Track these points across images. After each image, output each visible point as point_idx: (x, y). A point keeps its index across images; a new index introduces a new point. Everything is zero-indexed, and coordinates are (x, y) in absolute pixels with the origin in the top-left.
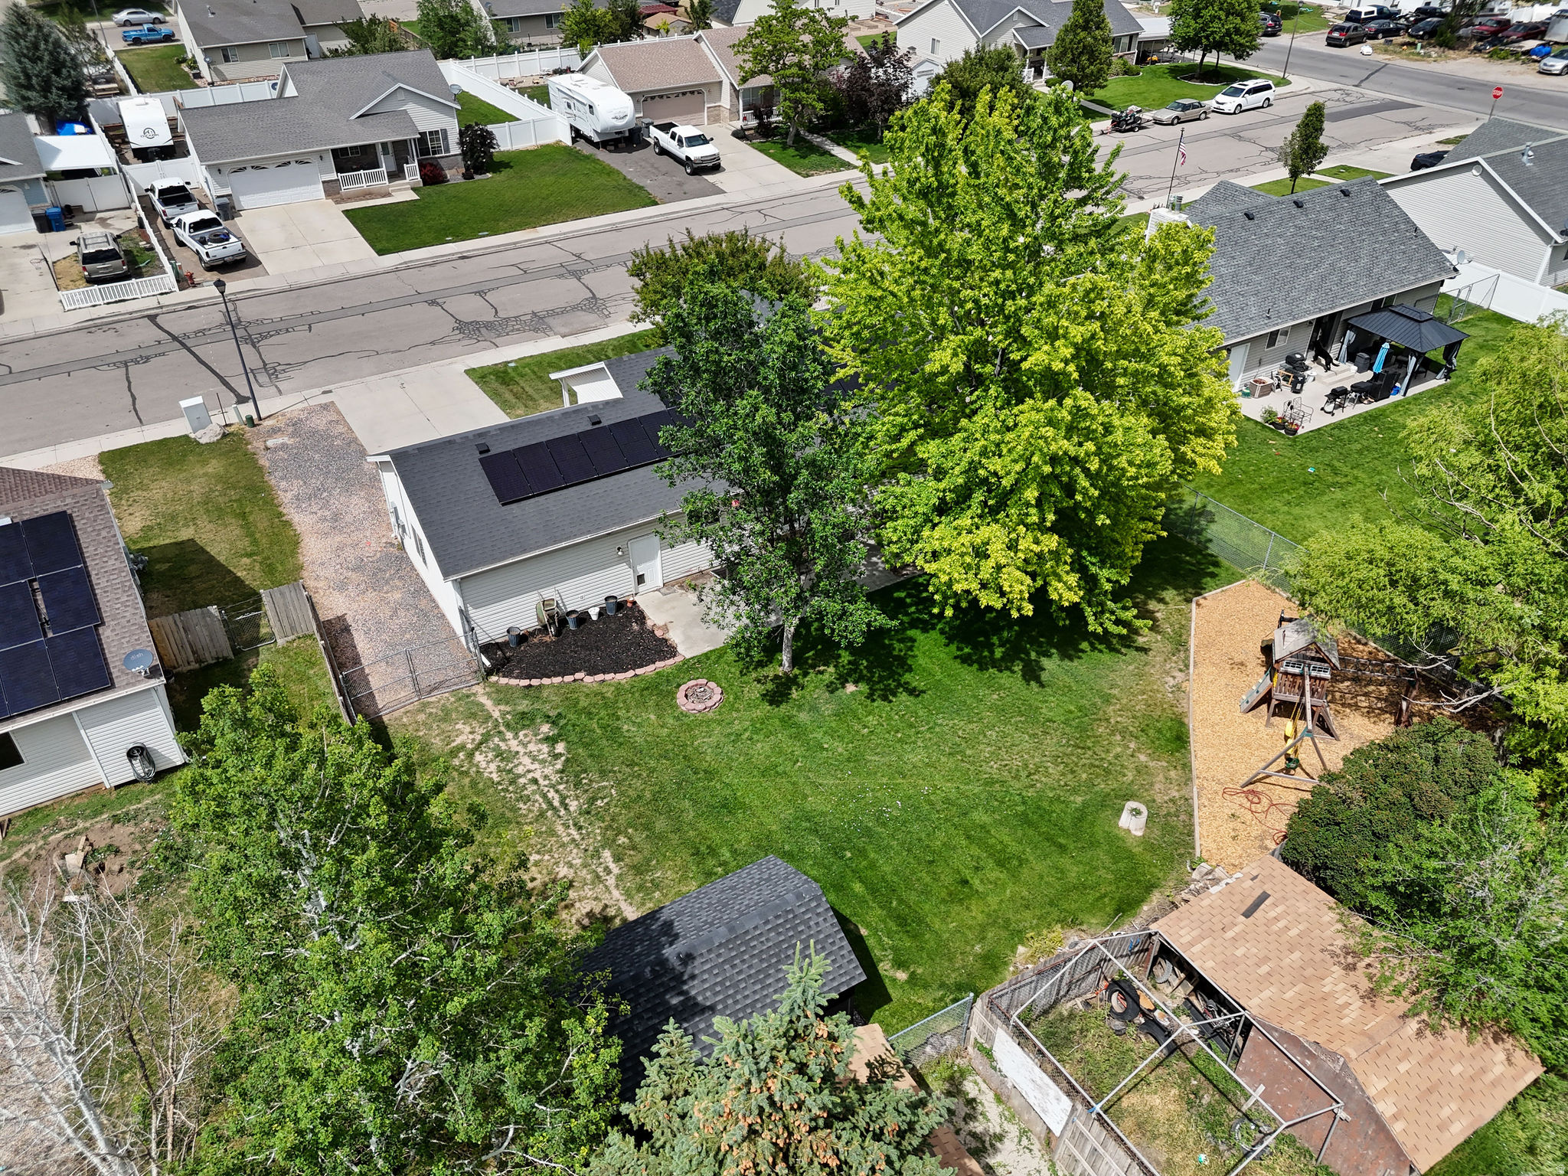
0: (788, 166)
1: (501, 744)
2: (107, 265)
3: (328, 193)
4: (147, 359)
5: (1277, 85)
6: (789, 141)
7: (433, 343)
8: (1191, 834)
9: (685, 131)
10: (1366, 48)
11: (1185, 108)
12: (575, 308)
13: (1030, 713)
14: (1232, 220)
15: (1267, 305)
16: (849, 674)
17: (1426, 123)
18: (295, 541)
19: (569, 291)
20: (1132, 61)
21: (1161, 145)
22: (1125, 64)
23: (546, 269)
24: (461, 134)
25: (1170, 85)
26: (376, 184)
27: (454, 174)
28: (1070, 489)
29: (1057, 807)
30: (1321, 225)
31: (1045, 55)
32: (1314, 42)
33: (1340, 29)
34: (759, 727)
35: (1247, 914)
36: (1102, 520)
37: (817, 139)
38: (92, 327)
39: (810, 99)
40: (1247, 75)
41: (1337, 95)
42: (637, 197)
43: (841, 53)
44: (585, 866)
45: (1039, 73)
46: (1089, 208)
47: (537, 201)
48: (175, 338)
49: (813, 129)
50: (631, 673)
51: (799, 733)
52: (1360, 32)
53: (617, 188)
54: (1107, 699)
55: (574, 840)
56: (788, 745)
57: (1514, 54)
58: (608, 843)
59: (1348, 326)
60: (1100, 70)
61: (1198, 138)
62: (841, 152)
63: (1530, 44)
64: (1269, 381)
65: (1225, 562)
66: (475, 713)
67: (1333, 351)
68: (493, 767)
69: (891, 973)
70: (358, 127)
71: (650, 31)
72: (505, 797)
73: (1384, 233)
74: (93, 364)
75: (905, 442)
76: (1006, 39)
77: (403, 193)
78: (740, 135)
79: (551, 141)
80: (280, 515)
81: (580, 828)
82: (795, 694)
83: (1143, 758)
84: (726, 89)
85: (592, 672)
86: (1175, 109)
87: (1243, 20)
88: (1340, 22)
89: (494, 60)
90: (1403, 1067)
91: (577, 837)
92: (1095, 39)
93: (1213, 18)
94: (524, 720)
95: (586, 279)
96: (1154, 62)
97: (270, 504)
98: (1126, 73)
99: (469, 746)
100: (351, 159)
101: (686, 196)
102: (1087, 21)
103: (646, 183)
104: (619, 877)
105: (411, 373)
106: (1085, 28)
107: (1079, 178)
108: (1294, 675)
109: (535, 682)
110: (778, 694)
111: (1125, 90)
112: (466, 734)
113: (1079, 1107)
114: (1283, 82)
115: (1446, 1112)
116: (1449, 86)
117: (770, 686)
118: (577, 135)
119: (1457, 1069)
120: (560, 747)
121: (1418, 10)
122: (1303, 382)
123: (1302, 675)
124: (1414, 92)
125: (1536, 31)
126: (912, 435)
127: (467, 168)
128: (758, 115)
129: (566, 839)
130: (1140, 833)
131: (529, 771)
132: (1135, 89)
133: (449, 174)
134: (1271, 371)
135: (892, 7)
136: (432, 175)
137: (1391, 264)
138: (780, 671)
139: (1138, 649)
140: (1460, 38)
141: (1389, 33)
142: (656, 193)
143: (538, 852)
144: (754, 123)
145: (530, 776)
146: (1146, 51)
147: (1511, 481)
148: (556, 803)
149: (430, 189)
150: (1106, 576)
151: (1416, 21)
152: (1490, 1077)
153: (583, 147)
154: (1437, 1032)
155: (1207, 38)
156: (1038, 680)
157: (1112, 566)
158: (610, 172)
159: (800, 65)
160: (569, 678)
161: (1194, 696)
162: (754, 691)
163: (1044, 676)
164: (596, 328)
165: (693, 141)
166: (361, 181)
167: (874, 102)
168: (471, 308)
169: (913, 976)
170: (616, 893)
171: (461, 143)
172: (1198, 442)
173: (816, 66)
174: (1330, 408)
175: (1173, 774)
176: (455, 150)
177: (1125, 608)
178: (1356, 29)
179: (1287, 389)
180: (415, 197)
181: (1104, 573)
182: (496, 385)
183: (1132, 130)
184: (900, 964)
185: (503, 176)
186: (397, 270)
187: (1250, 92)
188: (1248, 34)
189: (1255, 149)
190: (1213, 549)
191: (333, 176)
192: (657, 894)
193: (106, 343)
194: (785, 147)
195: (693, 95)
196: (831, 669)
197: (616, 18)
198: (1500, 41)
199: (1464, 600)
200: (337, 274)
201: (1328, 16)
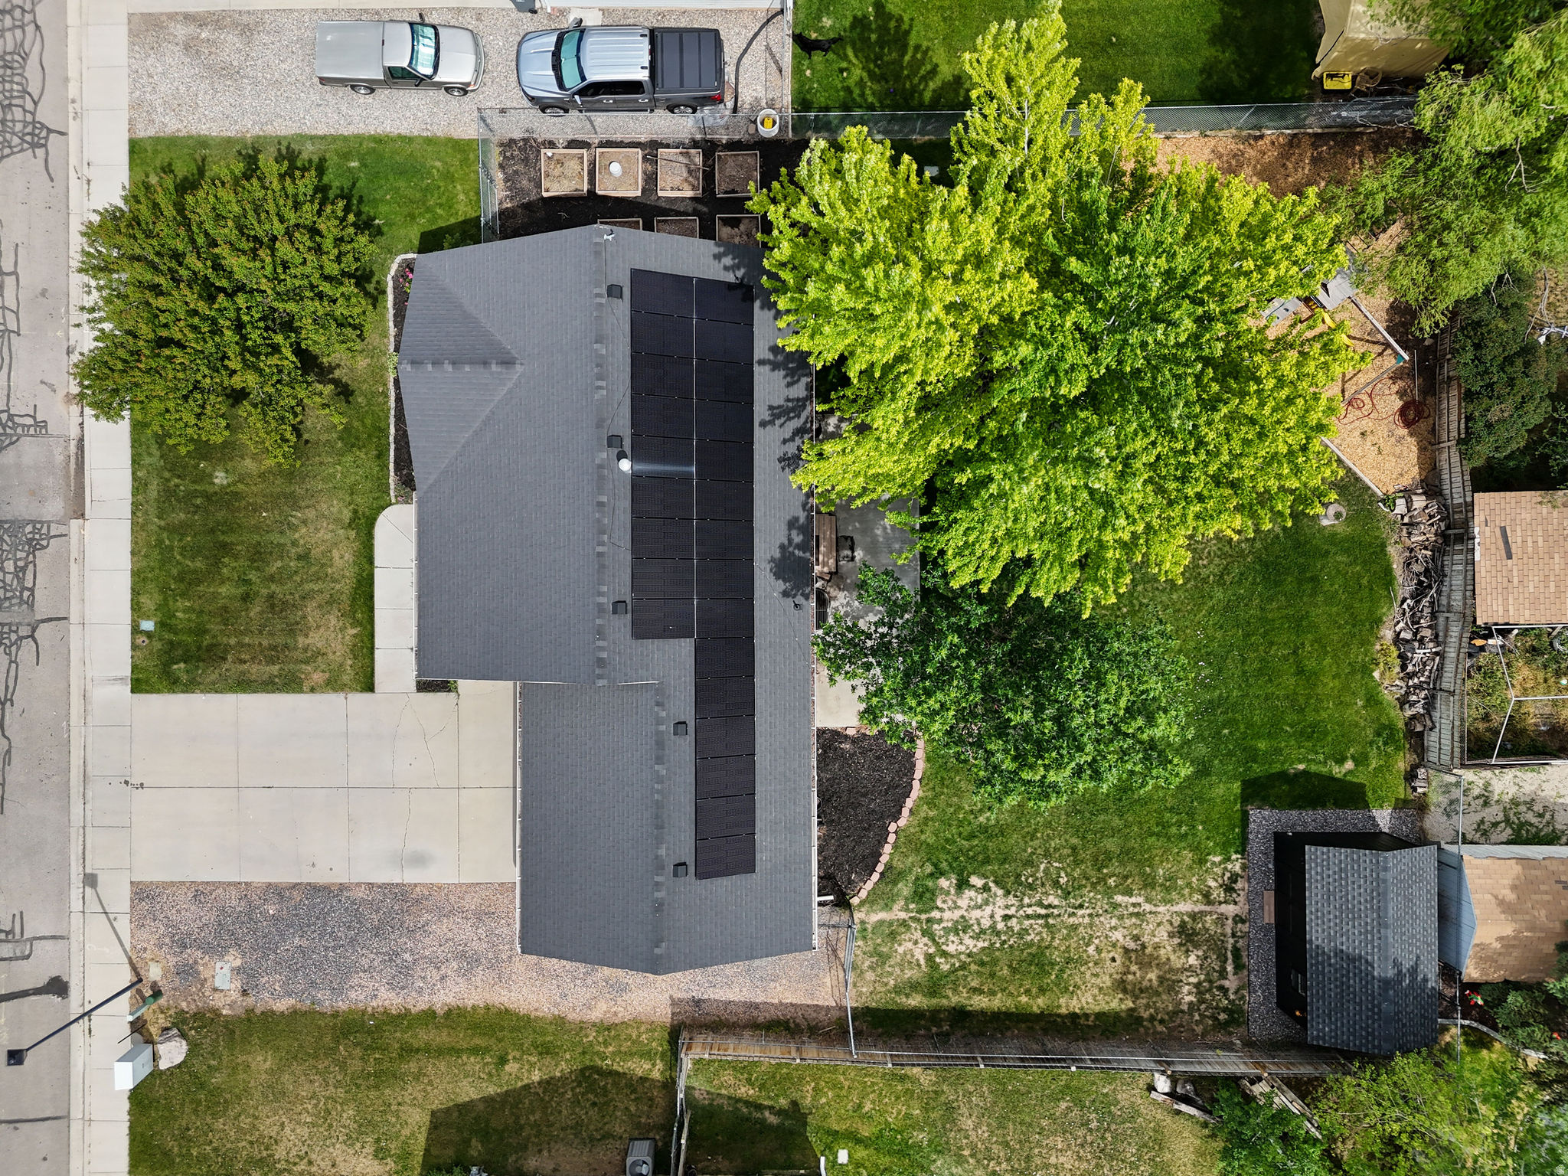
1: (944, 925)
35: (1509, 556)
44: (1121, 918)
50: (916, 784)
55: (1090, 915)
58: (1109, 892)
66: (893, 932)
68: (970, 942)
69: (1344, 771)
72: (1011, 947)
81: (1081, 906)
85: (896, 817)
91: (1088, 911)
94: (924, 896)
99: (932, 950)
104: (1148, 900)
109: (880, 868)
112: (915, 948)
120: (976, 881)
129: (1087, 920)
131: (992, 916)
143: (1088, 945)
145: (998, 918)
148: (1043, 912)
160: (892, 838)
169: (1353, 758)
170: (1161, 909)
184: (1341, 761)
192: (1180, 882)
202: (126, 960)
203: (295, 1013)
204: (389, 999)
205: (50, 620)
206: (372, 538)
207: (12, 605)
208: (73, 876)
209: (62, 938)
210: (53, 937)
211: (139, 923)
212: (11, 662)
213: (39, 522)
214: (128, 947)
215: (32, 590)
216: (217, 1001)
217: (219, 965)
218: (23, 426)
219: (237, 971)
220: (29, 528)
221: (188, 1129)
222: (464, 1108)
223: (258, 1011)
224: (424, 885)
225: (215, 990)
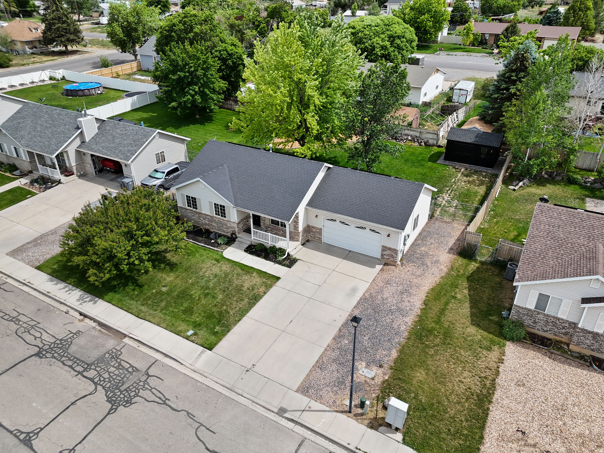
1: (446, 204)
44: (458, 182)
58: (450, 182)
66: (445, 211)
72: (459, 197)
81: (452, 186)
99: (454, 208)
104: (455, 178)
112: (452, 210)
129: (456, 186)
131: (448, 197)
143: (464, 187)
148: (450, 190)
170: (458, 177)
192: (452, 174)
202: (335, 413)
203: (401, 352)
204: (410, 320)
205: (151, 366)
206: (228, 259)
207: (128, 378)
208: (274, 419)
209: (303, 442)
210: (300, 445)
211: (319, 398)
212: (150, 390)
213: (110, 351)
214: (328, 409)
215: (131, 366)
216: (379, 380)
217: (360, 372)
218: (70, 338)
219: (368, 366)
220: (107, 355)
221: (449, 430)
222: (472, 315)
223: (393, 365)
224: (366, 292)
225: (373, 379)
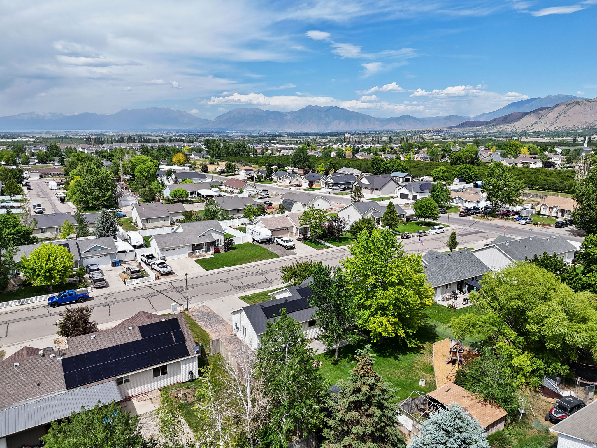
0: (313, 248)
2: (137, 274)
3: (189, 256)
4: (153, 296)
5: (446, 227)
6: (313, 241)
7: (227, 291)
8: (436, 386)
9: (285, 239)
10: (471, 217)
11: (421, 233)
12: (263, 282)
13: (396, 366)
14: (433, 259)
15: (444, 278)
16: (352, 359)
17: (488, 237)
18: (208, 335)
19: (260, 278)
20: (405, 221)
21: (415, 242)
22: (403, 221)
23: (252, 273)
24: (225, 240)
25: (416, 227)
26: (202, 253)
27: (222, 251)
28: (399, 307)
29: (405, 382)
30: (456, 260)
31: (380, 219)
32: (457, 216)
33: (463, 212)
34: (331, 370)
35: (447, 392)
36: (407, 316)
37: (320, 241)
38: (135, 289)
39: (319, 231)
40: (438, 224)
41: (463, 230)
42: (273, 255)
43: (326, 220)
45: (379, 224)
46: (397, 252)
47: (247, 257)
48: (158, 292)
49: (319, 238)
51: (342, 371)
52: (468, 213)
53: (268, 253)
54: (414, 363)
56: (339, 372)
57: (512, 219)
59: (466, 284)
60: (396, 223)
61: (425, 241)
62: (327, 244)
63: (516, 216)
64: (448, 297)
65: (440, 336)
67: (464, 290)
70: (199, 239)
71: (267, 213)
73: (472, 262)
74: (139, 298)
75: (362, 301)
76: (369, 216)
77: (209, 255)
78: (299, 240)
79: (246, 242)
80: (202, 329)
82: (339, 363)
83: (424, 373)
84: (295, 228)
86: (418, 233)
87: (433, 211)
88: (463, 210)
89: (226, 221)
90: (478, 410)
92: (394, 216)
93: (425, 211)
95: (264, 275)
96: (411, 221)
97: (198, 327)
98: (403, 224)
100: (197, 247)
101: (287, 255)
102: (391, 212)
103: (275, 252)
105: (223, 298)
106: (391, 213)
107: (394, 246)
108: (455, 352)
110: (336, 363)
111: (404, 228)
113: (414, 421)
114: (448, 226)
115: (487, 419)
116: (494, 227)
117: (333, 362)
118: (254, 240)
119: (489, 412)
121: (485, 207)
122: (457, 298)
123: (457, 352)
124: (485, 229)
125: (518, 213)
126: (363, 299)
127: (225, 249)
128: (303, 235)
130: (424, 386)
132: (406, 228)
133: (220, 250)
134: (449, 295)
135: (333, 206)
136: (217, 251)
137: (475, 269)
138: (335, 359)
139: (420, 353)
140: (497, 214)
141: (477, 213)
142: (278, 254)
144: (302, 237)
146: (408, 218)
147: (489, 303)
149: (216, 254)
150: (410, 332)
151: (484, 210)
152: (496, 414)
153: (255, 243)
154: (485, 405)
155: (425, 215)
156: (398, 359)
157: (412, 330)
158: (265, 249)
159: (316, 222)
161: (434, 362)
162: (330, 363)
163: (399, 358)
164: (270, 287)
165: (287, 241)
166: (198, 253)
167: (335, 231)
168: (236, 283)
171: (225, 243)
172: (426, 300)
173: (320, 223)
174: (464, 303)
175: (431, 376)
176: (223, 244)
177: (416, 341)
178: (467, 212)
179: (453, 300)
180: (212, 256)
181: (410, 331)
182: (248, 300)
183: (407, 238)
185: (235, 251)
186: (212, 274)
187: (438, 229)
188: (436, 214)
189: (441, 243)
190: (437, 333)
191: (191, 251)
193: (139, 293)
194: (311, 243)
195: (286, 230)
196: (347, 358)
197: (259, 210)
198: (508, 216)
199: (483, 327)
200: (196, 275)
201: (459, 208)
